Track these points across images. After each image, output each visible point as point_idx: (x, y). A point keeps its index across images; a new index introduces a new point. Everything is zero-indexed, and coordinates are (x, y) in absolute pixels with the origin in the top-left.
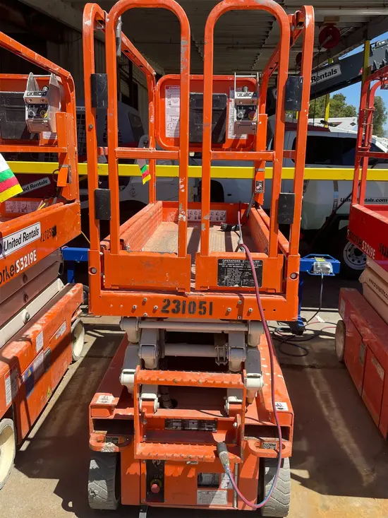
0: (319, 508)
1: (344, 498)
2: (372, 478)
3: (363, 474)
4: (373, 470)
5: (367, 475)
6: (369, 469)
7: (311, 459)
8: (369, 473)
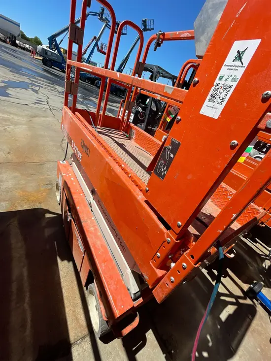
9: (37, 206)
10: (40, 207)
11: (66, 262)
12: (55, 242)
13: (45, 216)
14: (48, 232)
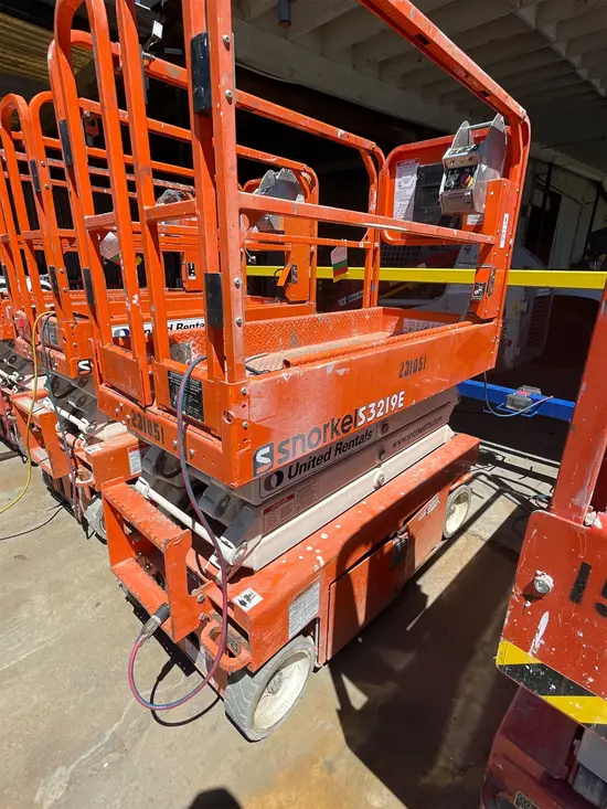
0: (321, 761)
1: (370, 776)
2: (445, 781)
3: (441, 763)
4: (463, 770)
5: (446, 770)
6: (459, 761)
7: (390, 687)
8: (451, 767)
9: (349, 765)
10: (348, 752)
11: (425, 590)
12: (408, 628)
13: (366, 706)
14: (401, 661)
